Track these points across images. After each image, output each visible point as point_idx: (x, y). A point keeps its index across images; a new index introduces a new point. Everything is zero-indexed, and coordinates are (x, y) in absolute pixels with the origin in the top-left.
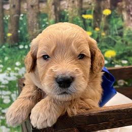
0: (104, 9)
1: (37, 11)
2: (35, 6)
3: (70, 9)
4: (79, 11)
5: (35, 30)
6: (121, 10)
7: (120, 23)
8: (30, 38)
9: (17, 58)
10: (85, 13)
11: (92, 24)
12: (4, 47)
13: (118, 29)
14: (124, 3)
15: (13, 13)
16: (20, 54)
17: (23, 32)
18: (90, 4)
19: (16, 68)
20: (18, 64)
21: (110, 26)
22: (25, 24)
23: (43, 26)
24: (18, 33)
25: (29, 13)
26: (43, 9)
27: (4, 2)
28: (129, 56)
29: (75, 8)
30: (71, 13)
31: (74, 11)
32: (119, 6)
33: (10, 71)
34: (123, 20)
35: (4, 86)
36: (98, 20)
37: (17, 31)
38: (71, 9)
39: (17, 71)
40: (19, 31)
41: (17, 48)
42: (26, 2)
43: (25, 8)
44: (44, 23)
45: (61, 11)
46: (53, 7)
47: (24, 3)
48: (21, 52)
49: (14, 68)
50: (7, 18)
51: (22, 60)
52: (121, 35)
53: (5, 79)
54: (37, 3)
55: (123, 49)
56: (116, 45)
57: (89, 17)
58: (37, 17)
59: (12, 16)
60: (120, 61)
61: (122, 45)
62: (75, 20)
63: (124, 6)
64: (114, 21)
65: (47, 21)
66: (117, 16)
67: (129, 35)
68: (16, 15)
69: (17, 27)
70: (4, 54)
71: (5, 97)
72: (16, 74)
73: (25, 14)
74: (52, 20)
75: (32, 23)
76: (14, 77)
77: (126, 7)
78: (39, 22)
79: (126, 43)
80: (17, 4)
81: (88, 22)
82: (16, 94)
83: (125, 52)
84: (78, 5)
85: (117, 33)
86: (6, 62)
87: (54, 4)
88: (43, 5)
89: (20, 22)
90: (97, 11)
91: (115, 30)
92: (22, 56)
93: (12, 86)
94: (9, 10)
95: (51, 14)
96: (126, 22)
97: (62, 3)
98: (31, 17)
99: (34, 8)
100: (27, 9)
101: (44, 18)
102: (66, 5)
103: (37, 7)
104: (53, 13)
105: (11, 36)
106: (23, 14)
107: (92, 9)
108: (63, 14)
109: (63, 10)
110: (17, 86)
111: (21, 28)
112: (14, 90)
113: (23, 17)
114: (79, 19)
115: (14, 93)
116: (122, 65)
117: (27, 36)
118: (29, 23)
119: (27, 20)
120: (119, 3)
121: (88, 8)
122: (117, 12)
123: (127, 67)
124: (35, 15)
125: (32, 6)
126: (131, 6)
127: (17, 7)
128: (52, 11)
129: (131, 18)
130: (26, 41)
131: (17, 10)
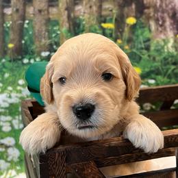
0: (128, 17)
1: (46, 17)
2: (44, 11)
3: (87, 16)
4: (97, 19)
5: (43, 40)
6: (149, 18)
7: (147, 34)
8: (37, 50)
9: (20, 75)
10: (105, 22)
11: (114, 35)
12: (4, 60)
13: (144, 42)
14: (151, 10)
15: (15, 19)
16: (24, 69)
17: (28, 43)
18: (111, 11)
19: (19, 88)
20: (21, 82)
21: (134, 38)
22: (31, 33)
23: (54, 35)
24: (22, 44)
25: (35, 20)
26: (53, 15)
27: (5, 4)
28: (157, 74)
29: (93, 15)
30: (87, 20)
31: (92, 18)
32: (146, 13)
33: (11, 91)
34: (150, 31)
35: (3, 110)
36: (121, 30)
37: (20, 41)
38: (88, 16)
39: (20, 92)
40: (23, 42)
41: (20, 62)
42: (32, 5)
43: (31, 13)
44: (54, 32)
45: (76, 18)
46: (66, 12)
47: (29, 6)
48: (25, 67)
50: (9, 25)
52: (148, 48)
53: (4, 101)
54: (46, 7)
55: (149, 66)
56: (142, 61)
57: (110, 26)
58: (46, 24)
59: (14, 22)
60: (146, 80)
62: (93, 29)
63: (152, 14)
64: (139, 32)
65: (59, 30)
66: (144, 25)
67: (157, 48)
68: (20, 22)
69: (21, 37)
70: (4, 70)
71: (4, 124)
72: (19, 95)
73: (31, 21)
74: (65, 29)
75: (40, 32)
76: (16, 98)
77: (154, 15)
78: (48, 31)
79: (154, 59)
80: (20, 6)
81: (108, 32)
82: (19, 120)
83: (152, 69)
84: (96, 11)
85: (143, 46)
86: (7, 80)
87: (66, 9)
88: (54, 10)
89: (25, 30)
90: (119, 19)
91: (140, 43)
93: (14, 111)
94: (11, 15)
95: (63, 22)
96: (154, 34)
97: (78, 8)
98: (39, 24)
99: (43, 13)
100: (34, 14)
101: (55, 26)
102: (82, 11)
103: (46, 12)
104: (66, 20)
105: (12, 48)
106: (29, 20)
107: (113, 16)
108: (78, 21)
109: (78, 17)
110: (20, 109)
111: (26, 38)
112: (16, 115)
113: (28, 24)
114: (97, 28)
115: (15, 119)
116: (149, 84)
117: (33, 47)
118: (36, 31)
119: (33, 28)
120: (146, 11)
121: (109, 15)
122: (143, 21)
123: (155, 87)
124: (44, 22)
125: (40, 11)
126: (159, 14)
127: (21, 12)
128: (65, 17)
129: (160, 29)
130: (32, 54)
131: (21, 15)
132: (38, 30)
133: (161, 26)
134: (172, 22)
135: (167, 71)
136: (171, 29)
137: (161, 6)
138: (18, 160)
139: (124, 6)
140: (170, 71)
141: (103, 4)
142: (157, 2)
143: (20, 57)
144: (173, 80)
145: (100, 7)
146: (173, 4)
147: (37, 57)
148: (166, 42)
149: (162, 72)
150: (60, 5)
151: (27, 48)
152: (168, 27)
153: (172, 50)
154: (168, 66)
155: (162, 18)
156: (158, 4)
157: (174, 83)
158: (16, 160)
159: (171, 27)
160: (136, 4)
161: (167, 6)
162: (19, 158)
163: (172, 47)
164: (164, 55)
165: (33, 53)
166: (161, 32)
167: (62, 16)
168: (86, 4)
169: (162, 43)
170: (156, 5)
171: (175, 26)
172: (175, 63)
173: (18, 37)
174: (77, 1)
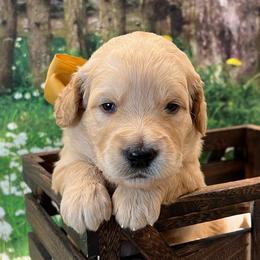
1: (47, 33)
2: (43, 24)
3: (104, 32)
5: (44, 67)
6: (189, 37)
8: (34, 80)
9: (9, 116)
14: (192, 26)
15: (2, 35)
16: (16, 108)
17: (22, 70)
18: (139, 25)
19: (8, 135)
20: (12, 126)
22: (25, 55)
24: (12, 71)
25: (32, 37)
26: (57, 30)
29: (114, 31)
32: (185, 30)
34: (191, 54)
37: (9, 67)
38: (107, 32)
39: (11, 140)
40: (14, 68)
41: (9, 97)
42: (27, 17)
43: (25, 26)
45: (90, 35)
46: (76, 27)
47: (22, 18)
48: (18, 105)
49: (4, 133)
51: (19, 120)
54: (46, 20)
58: (47, 44)
63: (193, 32)
65: (66, 51)
68: (8, 39)
69: (11, 60)
72: (9, 145)
73: (25, 38)
75: (38, 54)
76: (4, 150)
77: (196, 34)
80: (9, 17)
82: (9, 181)
84: (118, 26)
87: (76, 22)
88: (58, 24)
89: (16, 51)
92: (19, 112)
95: (72, 40)
97: (93, 20)
98: (36, 43)
99: (42, 28)
100: (29, 29)
101: (59, 46)
102: (98, 25)
103: (46, 27)
104: (76, 37)
106: (22, 37)
108: (93, 40)
109: (93, 34)
111: (18, 63)
112: (5, 174)
113: (20, 42)
115: (4, 179)
117: (30, 76)
118: (33, 53)
119: (28, 48)
120: (185, 27)
122: (181, 41)
124: (44, 40)
125: (38, 25)
126: (203, 32)
127: (10, 25)
128: (74, 33)
129: (204, 52)
130: (27, 86)
131: (10, 30)
132: (36, 52)
133: (206, 48)
134: (220, 42)
135: (214, 109)
136: (218, 53)
137: (204, 21)
138: (10, 239)
139: (156, 20)
140: (217, 110)
141: (127, 15)
142: (199, 16)
143: (9, 90)
144: (222, 122)
145: (123, 20)
146: (220, 19)
147: (34, 89)
148: (212, 70)
150: (67, 16)
151: (19, 77)
152: (214, 49)
153: (220, 81)
154: (215, 103)
155: (207, 37)
156: (201, 19)
157: (223, 126)
158: (7, 238)
159: (219, 50)
160: (171, 17)
161: (212, 21)
162: (11, 236)
163: (220, 77)
164: (210, 88)
165: (29, 84)
166: (205, 56)
167: (70, 32)
168: (103, 16)
169: (208, 72)
170: (198, 20)
171: (223, 49)
172: (225, 99)
173: (5, 61)
174: (91, 12)
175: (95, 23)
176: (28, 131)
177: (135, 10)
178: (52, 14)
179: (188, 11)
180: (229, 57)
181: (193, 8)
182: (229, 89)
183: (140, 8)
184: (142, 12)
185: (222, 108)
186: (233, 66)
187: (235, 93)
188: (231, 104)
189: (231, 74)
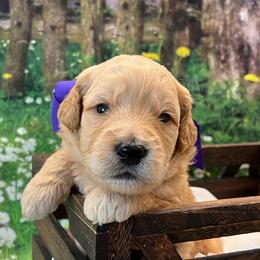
0: (178, 46)
1: (62, 37)
2: (59, 28)
3: (121, 40)
4: (136, 46)
5: (57, 71)
6: (207, 50)
7: (203, 72)
8: (46, 85)
10: (147, 50)
13: (200, 83)
14: (211, 39)
15: (16, 37)
16: (26, 112)
17: (34, 73)
18: (156, 35)
19: (17, 140)
20: (21, 131)
21: (187, 76)
22: (38, 59)
23: (72, 65)
24: (24, 74)
25: (46, 40)
26: (72, 35)
28: (215, 129)
29: (131, 40)
30: (122, 46)
31: (128, 44)
32: (202, 43)
33: (6, 144)
34: (208, 68)
36: (168, 64)
37: (22, 70)
38: (124, 40)
39: (20, 145)
40: (27, 71)
41: (20, 101)
42: (42, 19)
43: (40, 29)
44: (74, 59)
45: (105, 42)
46: (92, 32)
47: (38, 20)
48: (28, 110)
50: (5, 45)
51: (29, 125)
52: (204, 92)
54: (62, 23)
55: (205, 117)
57: (153, 57)
58: (61, 48)
59: (14, 41)
61: (204, 110)
63: (212, 45)
64: (194, 68)
65: (80, 57)
67: (216, 93)
68: (23, 41)
69: (24, 63)
72: (18, 150)
73: (39, 41)
74: (88, 57)
75: (52, 58)
76: (13, 155)
77: (214, 47)
78: (64, 57)
79: (212, 107)
80: (24, 19)
82: (16, 186)
83: (209, 121)
84: (135, 35)
85: (198, 89)
87: (92, 28)
88: (73, 28)
89: (29, 54)
90: (166, 48)
91: (194, 84)
92: (29, 117)
93: (9, 173)
94: (9, 30)
95: (87, 46)
96: (213, 72)
97: (109, 27)
99: (57, 31)
100: (44, 32)
101: (74, 51)
102: (115, 32)
103: (62, 30)
104: (92, 44)
106: (37, 40)
107: (158, 43)
108: (108, 48)
109: (109, 41)
110: (20, 170)
111: (31, 66)
113: (34, 45)
115: (11, 185)
117: (42, 80)
118: (47, 57)
119: (42, 51)
120: (204, 39)
121: (153, 42)
122: (199, 54)
123: (212, 146)
124: (59, 43)
125: (53, 28)
126: (222, 45)
127: (24, 26)
128: (90, 39)
129: (222, 66)
130: (39, 91)
131: (25, 32)
132: (50, 56)
133: (224, 62)
134: (238, 57)
135: (229, 125)
136: (236, 68)
137: (224, 34)
138: (13, 246)
139: (174, 31)
140: (232, 126)
141: (145, 24)
142: (218, 29)
143: (21, 94)
144: (236, 138)
145: (141, 28)
146: (240, 33)
147: (46, 95)
148: (229, 85)
149: (222, 126)
150: (84, 21)
151: (32, 82)
152: (232, 64)
153: (236, 97)
154: (230, 119)
155: (226, 51)
156: (220, 32)
157: (237, 142)
158: (10, 245)
159: (237, 65)
160: (190, 29)
161: (232, 35)
162: (15, 242)
163: (237, 92)
164: (226, 103)
165: (41, 88)
166: (223, 71)
167: (86, 38)
168: (121, 23)
169: (224, 87)
170: (217, 33)
171: (242, 64)
172: (240, 115)
173: (18, 64)
174: (108, 18)
175: (112, 30)
176: (37, 137)
177: (154, 19)
178: (69, 18)
179: (208, 23)
180: (247, 73)
181: (212, 21)
182: (245, 105)
183: (159, 17)
184: (161, 22)
185: (237, 124)
186: (251, 82)
187: (252, 110)
188: (246, 120)
189: (248, 89)
